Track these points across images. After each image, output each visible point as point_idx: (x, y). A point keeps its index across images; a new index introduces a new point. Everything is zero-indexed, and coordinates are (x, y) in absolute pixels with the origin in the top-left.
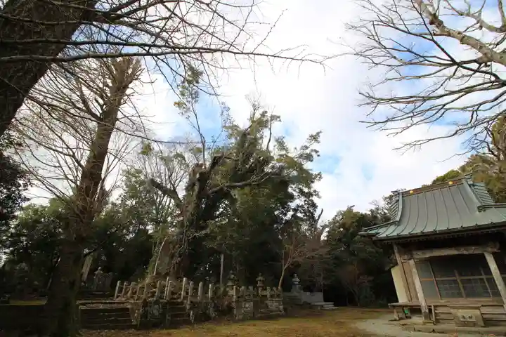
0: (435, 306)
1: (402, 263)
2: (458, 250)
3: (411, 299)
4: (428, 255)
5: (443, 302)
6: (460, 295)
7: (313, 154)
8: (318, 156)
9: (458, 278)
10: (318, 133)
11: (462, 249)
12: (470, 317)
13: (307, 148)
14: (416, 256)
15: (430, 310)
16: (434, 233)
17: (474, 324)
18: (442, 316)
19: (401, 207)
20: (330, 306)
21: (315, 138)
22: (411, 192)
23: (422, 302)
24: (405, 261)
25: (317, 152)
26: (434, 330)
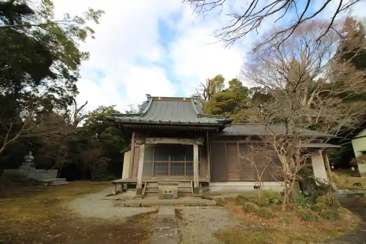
0: (147, 183)
1: (135, 147)
2: (179, 141)
3: (131, 176)
4: (157, 141)
5: (154, 179)
6: (167, 174)
7: (88, 32)
8: (93, 37)
9: (169, 162)
10: (100, 12)
11: (182, 140)
12: (170, 192)
13: (82, 22)
14: (147, 142)
15: (143, 186)
16: (169, 124)
17: (171, 197)
18: (151, 190)
19: (149, 105)
20: (63, 181)
21: (95, 15)
22: (160, 98)
23: (139, 179)
24: (138, 145)
25: (92, 31)
26: (141, 205)
